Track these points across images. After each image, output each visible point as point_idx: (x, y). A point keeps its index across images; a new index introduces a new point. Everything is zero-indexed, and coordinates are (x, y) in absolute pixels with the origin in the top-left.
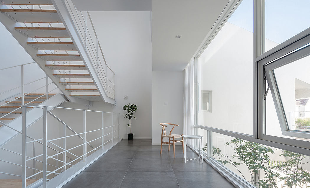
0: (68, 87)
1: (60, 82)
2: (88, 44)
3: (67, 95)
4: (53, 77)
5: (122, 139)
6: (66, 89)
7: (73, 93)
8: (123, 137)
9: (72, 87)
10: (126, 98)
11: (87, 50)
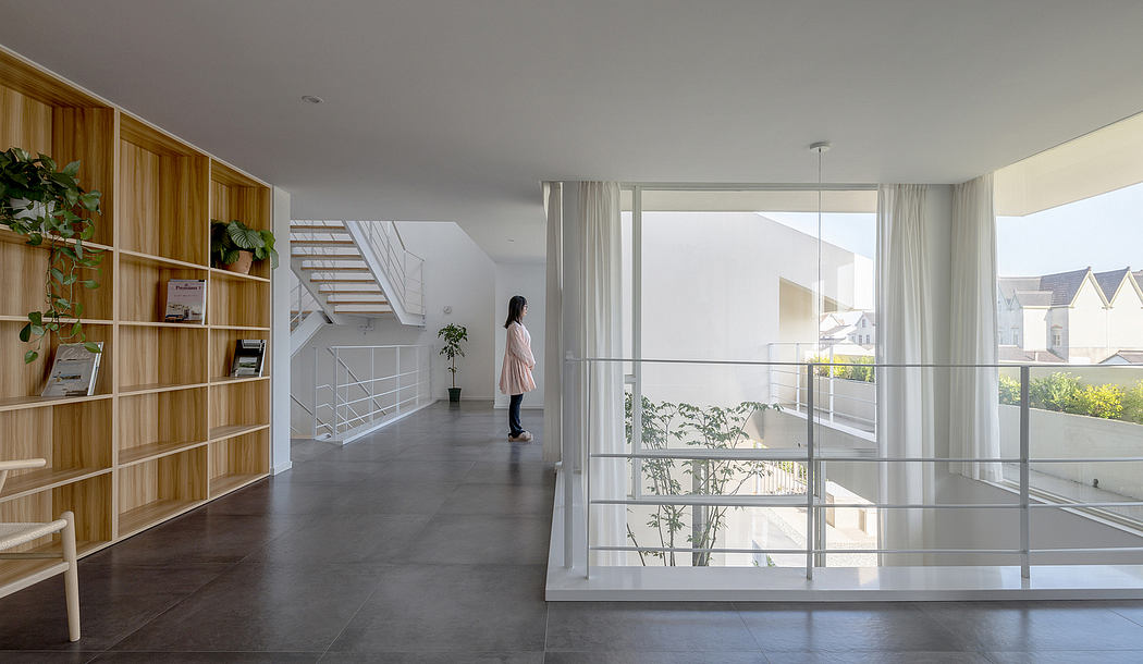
0: (331, 298)
1: (320, 292)
2: (374, 234)
3: (329, 311)
4: (309, 285)
5: (438, 401)
6: (328, 303)
7: (338, 308)
8: (439, 397)
9: (338, 298)
10: (447, 311)
11: (374, 245)
